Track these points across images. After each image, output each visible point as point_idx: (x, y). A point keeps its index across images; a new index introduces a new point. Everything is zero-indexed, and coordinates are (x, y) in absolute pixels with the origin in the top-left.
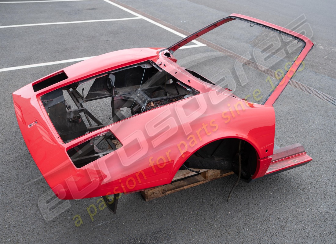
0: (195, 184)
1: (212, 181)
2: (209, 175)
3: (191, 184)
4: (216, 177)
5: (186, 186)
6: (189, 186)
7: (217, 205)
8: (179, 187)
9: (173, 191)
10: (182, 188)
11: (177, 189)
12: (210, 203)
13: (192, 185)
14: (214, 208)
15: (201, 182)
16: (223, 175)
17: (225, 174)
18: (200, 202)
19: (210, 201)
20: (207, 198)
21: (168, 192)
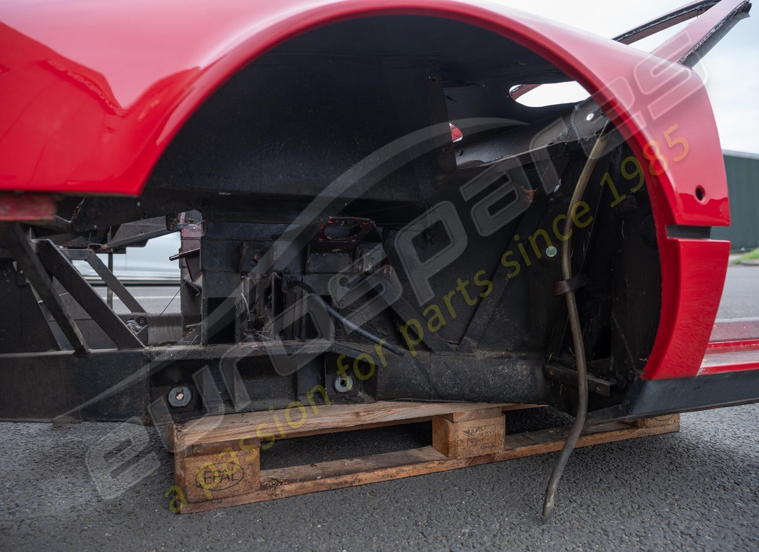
0: (405, 468)
1: (475, 463)
2: (462, 436)
3: (391, 467)
4: (488, 451)
5: (367, 471)
6: (380, 473)
7: (495, 536)
8: (337, 474)
9: (309, 484)
10: (348, 478)
11: (329, 481)
12: (461, 527)
13: (392, 471)
14: (478, 546)
15: (432, 465)
16: (518, 449)
17: (524, 448)
18: (416, 524)
19: (462, 521)
20: (447, 510)
21: (287, 487)
